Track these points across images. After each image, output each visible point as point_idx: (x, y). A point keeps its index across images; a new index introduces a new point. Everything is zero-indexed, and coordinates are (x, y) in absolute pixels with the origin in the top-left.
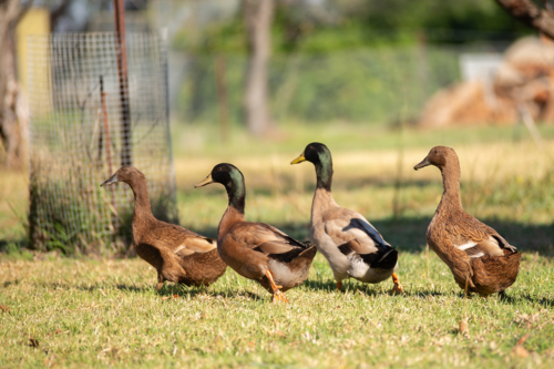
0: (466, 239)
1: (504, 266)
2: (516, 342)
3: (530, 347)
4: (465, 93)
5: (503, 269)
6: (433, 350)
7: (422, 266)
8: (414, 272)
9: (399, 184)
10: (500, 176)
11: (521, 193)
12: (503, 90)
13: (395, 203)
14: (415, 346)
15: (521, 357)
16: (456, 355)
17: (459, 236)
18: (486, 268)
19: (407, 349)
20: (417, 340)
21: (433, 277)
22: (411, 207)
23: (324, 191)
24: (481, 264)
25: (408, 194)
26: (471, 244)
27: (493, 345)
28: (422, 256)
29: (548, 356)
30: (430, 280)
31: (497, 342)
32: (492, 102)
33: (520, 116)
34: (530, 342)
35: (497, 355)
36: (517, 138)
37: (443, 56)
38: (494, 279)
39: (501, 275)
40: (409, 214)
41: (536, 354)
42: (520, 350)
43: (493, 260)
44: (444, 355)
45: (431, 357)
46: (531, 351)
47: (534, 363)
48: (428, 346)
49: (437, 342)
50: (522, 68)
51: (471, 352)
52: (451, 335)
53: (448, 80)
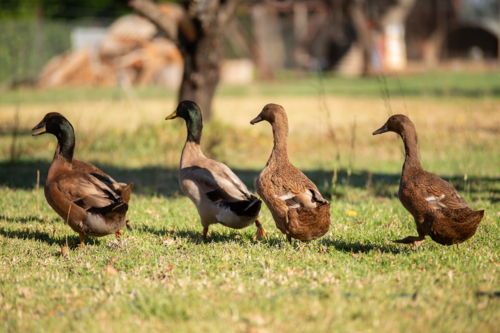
0: (286, 190)
1: (315, 216)
2: (107, 262)
3: (119, 266)
4: (74, 60)
5: (315, 219)
6: (38, 269)
7: (33, 200)
8: (27, 205)
9: (16, 132)
10: (101, 128)
11: (118, 142)
12: (107, 58)
13: (13, 149)
14: (24, 266)
15: (110, 275)
16: (58, 273)
17: (281, 188)
18: (300, 219)
19: (17, 268)
20: (26, 260)
21: (42, 210)
22: (27, 152)
23: (194, 143)
24: (295, 214)
25: (24, 142)
26: (289, 196)
27: (88, 265)
28: (34, 192)
29: (132, 274)
30: (39, 212)
31: (92, 263)
32: (97, 68)
33: (119, 80)
34: (119, 263)
35: (91, 273)
36: (117, 97)
37: (57, 28)
38: (307, 229)
39: (313, 225)
40: (25, 157)
41: (122, 272)
42: (110, 269)
43: (306, 211)
44: (48, 273)
45: (37, 275)
46: (119, 270)
47: (121, 279)
48: (34, 266)
49: (42, 263)
50: (123, 40)
51: (70, 271)
52: (54, 257)
53: (61, 49)
